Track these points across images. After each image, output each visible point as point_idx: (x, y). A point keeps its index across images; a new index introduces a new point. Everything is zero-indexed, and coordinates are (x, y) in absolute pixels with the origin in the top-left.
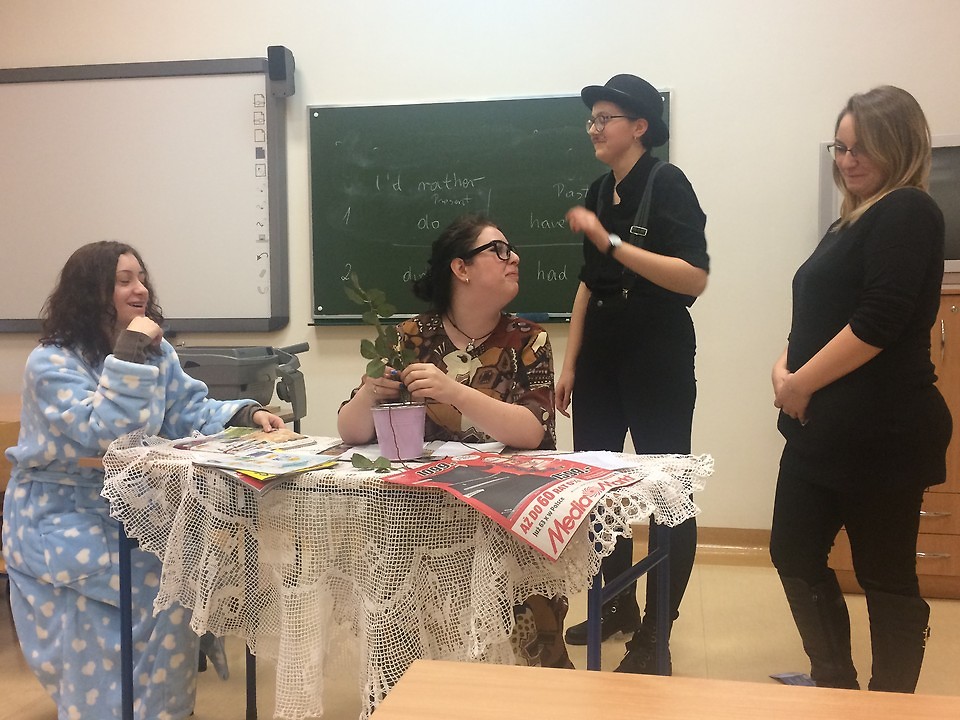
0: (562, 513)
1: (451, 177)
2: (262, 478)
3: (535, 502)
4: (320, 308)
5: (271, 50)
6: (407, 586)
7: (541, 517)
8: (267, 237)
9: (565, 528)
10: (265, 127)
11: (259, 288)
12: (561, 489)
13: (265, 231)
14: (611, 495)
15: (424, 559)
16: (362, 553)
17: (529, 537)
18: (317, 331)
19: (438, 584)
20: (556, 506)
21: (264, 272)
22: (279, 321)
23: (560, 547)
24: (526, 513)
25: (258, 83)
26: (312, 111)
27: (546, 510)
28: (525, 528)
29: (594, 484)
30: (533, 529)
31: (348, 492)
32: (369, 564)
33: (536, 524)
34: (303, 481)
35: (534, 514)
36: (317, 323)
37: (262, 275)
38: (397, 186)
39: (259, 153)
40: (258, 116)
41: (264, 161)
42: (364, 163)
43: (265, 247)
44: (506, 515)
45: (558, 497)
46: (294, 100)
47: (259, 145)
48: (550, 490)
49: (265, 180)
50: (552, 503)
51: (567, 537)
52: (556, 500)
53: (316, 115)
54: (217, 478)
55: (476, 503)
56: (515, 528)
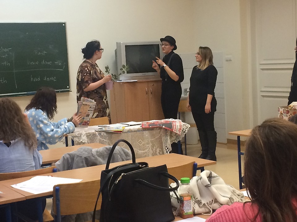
0: (179, 127)
1: (1, 48)
7: (176, 128)
15: (150, 141)
17: (176, 132)
23: (181, 133)
24: (174, 128)
27: (176, 127)
28: (175, 131)
30: (176, 131)
33: (176, 130)
35: (175, 128)
44: (171, 129)
50: (177, 126)
51: (181, 131)
56: (174, 131)
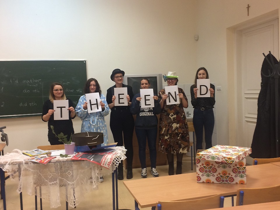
1: (32, 79)
3: (104, 160)
9: (110, 163)
12: (107, 156)
20: (107, 160)
23: (110, 167)
24: (103, 162)
29: (112, 155)
30: (105, 164)
38: (17, 82)
42: (7, 76)
44: (100, 163)
55: (93, 161)
56: (102, 165)
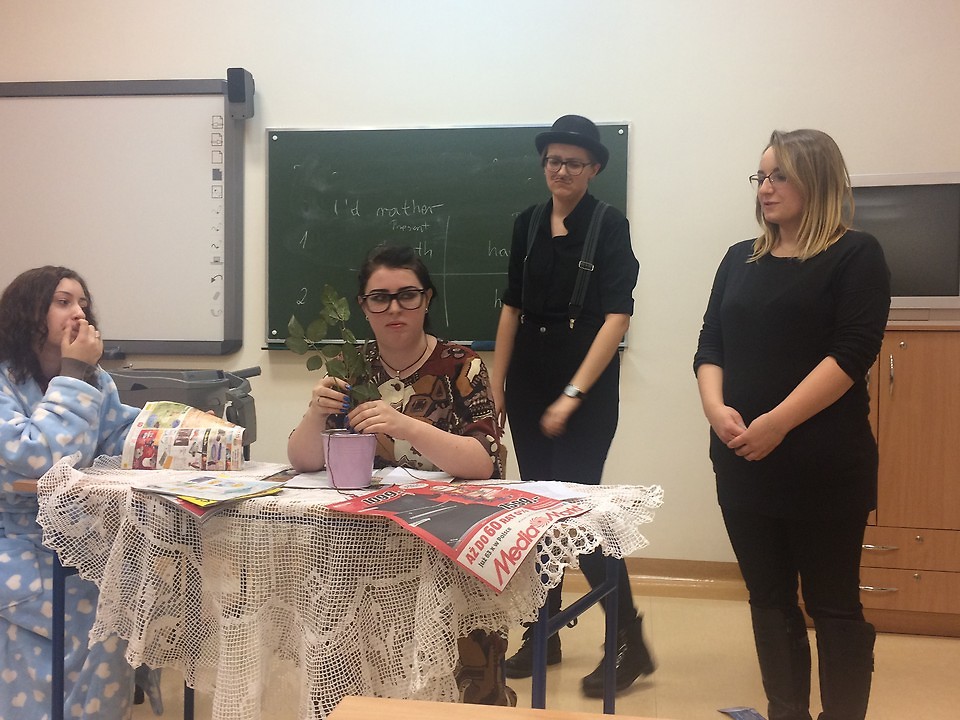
0: (508, 544)
1: (410, 204)
2: (203, 504)
3: (482, 532)
4: (274, 332)
5: (230, 71)
6: (350, 617)
7: (487, 547)
8: (222, 260)
9: (512, 559)
10: (222, 149)
11: (212, 311)
12: (509, 519)
13: (220, 253)
14: (559, 526)
15: (368, 589)
16: (304, 583)
17: (475, 567)
18: (271, 356)
19: (381, 616)
20: (503, 536)
21: (218, 294)
22: (232, 345)
23: (506, 578)
24: (472, 544)
25: (217, 105)
26: (271, 133)
27: (492, 540)
28: (471, 559)
29: (542, 514)
30: (479, 559)
31: (292, 519)
32: (311, 594)
33: (482, 554)
34: (246, 508)
35: (480, 544)
36: (271, 347)
37: (216, 298)
38: (355, 212)
39: (216, 175)
40: (216, 138)
41: (221, 183)
42: (322, 188)
43: (220, 269)
44: (452, 545)
45: (504, 527)
46: (252, 122)
47: (216, 167)
48: (497, 520)
49: (221, 203)
50: (498, 533)
51: (513, 568)
52: (502, 530)
53: (275, 138)
54: (157, 504)
55: (422, 532)
56: (461, 558)
